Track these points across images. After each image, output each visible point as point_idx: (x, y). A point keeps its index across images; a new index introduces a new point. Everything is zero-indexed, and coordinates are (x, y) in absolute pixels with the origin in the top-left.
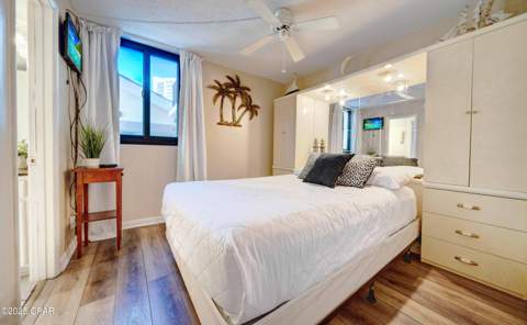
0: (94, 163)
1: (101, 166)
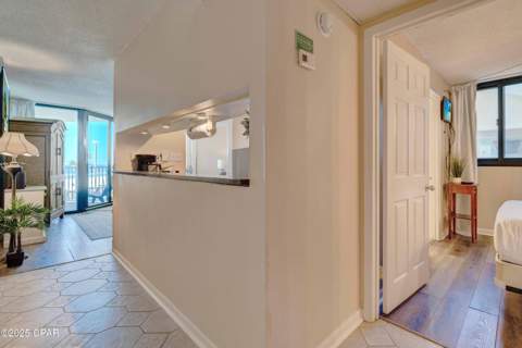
0: (458, 180)
1: (463, 183)
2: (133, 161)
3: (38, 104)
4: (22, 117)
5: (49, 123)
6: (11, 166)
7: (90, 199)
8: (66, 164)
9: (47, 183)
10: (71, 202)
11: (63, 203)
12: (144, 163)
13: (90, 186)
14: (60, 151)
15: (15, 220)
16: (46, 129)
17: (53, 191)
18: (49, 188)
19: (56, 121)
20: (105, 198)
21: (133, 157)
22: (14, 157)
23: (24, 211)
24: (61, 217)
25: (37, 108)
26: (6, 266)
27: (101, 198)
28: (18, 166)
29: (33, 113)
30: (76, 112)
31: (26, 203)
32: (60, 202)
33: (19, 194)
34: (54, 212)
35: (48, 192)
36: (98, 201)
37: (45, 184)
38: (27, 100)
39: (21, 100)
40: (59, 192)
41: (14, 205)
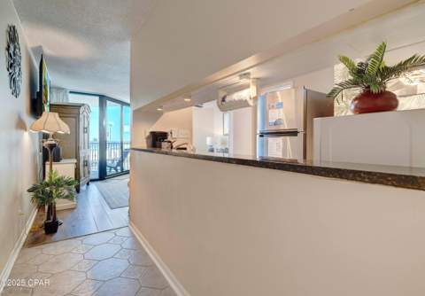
2: (147, 138)
3: (71, 92)
4: (60, 102)
5: (78, 107)
6: (49, 142)
7: (108, 169)
8: (91, 140)
9: (77, 157)
10: (94, 170)
11: (89, 172)
12: (157, 140)
13: (107, 158)
14: (86, 130)
15: (51, 192)
16: (76, 111)
17: (81, 163)
18: (79, 161)
19: (83, 105)
20: (119, 168)
21: (148, 134)
22: (51, 133)
23: (58, 183)
24: (88, 184)
25: (70, 95)
26: (44, 232)
27: (115, 169)
28: (53, 142)
29: (67, 99)
30: (97, 98)
31: (60, 175)
32: (86, 172)
33: (56, 166)
34: (83, 180)
35: (77, 165)
36: (113, 171)
37: (76, 158)
38: (63, 89)
39: (59, 89)
40: (86, 164)
41: (51, 177)
